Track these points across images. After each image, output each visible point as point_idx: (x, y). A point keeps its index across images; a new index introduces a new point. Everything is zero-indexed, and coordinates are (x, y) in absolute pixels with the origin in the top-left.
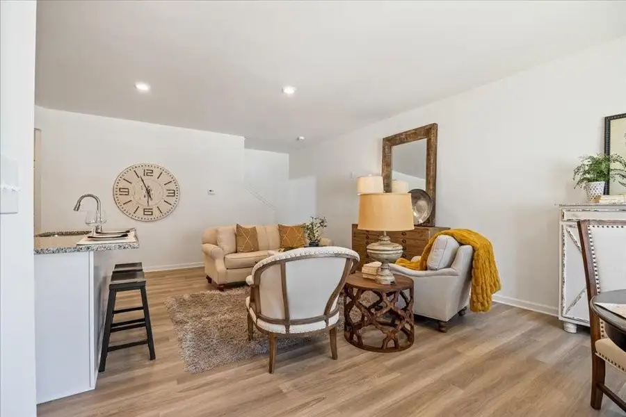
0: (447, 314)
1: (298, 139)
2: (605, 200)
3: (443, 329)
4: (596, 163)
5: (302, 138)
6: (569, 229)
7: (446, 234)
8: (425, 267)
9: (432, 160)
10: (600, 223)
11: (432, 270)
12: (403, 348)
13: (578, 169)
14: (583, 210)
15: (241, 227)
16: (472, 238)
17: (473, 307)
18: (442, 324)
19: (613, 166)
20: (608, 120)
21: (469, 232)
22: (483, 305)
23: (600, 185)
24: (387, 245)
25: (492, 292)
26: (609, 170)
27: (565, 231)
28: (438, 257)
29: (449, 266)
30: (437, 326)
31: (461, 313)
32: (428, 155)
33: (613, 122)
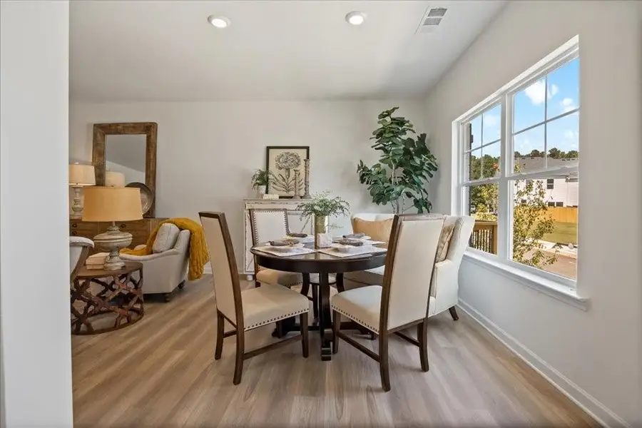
0: (171, 287)
2: (266, 197)
3: (168, 299)
4: (262, 174)
7: (169, 222)
8: (150, 251)
9: (152, 157)
10: (259, 210)
11: (157, 252)
12: (135, 321)
13: (254, 176)
14: (253, 203)
16: (188, 224)
17: (191, 278)
18: (168, 295)
19: (270, 177)
20: (268, 148)
21: (187, 220)
22: (197, 273)
23: (264, 188)
24: (116, 234)
25: (204, 264)
26: (268, 179)
28: (162, 241)
29: (173, 247)
30: (162, 298)
31: (181, 286)
32: (148, 150)
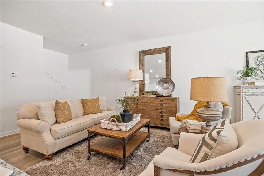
1: (83, 45)
5: (86, 45)
6: (245, 96)
14: (251, 88)
15: (59, 102)
20: (247, 53)
27: (244, 97)
32: (167, 61)
33: (249, 54)
